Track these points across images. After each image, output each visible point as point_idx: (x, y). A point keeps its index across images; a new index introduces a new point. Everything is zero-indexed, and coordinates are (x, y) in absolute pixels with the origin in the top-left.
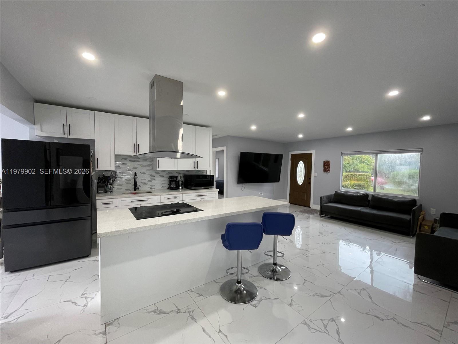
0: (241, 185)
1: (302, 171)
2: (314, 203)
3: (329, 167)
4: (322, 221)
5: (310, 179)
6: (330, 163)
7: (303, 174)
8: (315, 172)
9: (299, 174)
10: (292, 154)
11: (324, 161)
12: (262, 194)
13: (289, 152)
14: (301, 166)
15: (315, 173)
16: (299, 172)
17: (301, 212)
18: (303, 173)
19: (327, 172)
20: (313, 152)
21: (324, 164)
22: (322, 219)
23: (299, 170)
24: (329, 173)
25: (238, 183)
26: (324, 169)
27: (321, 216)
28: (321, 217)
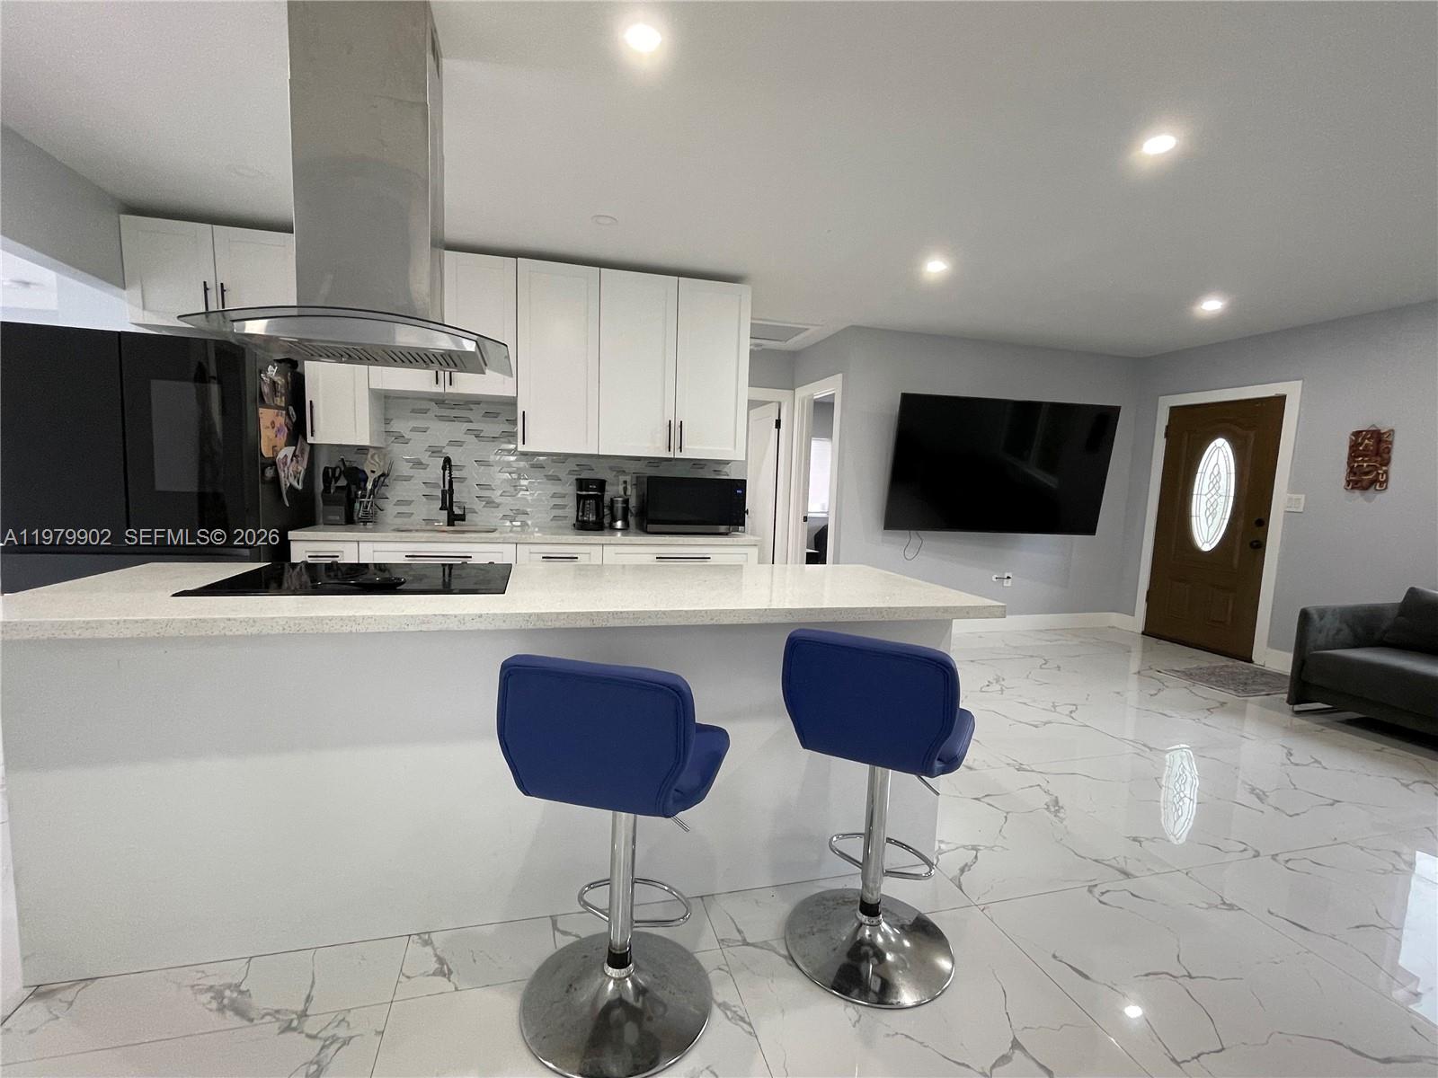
0: (900, 538)
1: (1223, 483)
2: (1272, 643)
3: (1387, 462)
4: (1300, 732)
5: (1262, 523)
6: (1391, 443)
7: (1227, 501)
8: (1294, 487)
9: (1204, 499)
10: (1173, 409)
11: (1357, 434)
12: (1008, 583)
13: (1161, 398)
14: (1218, 463)
15: (1295, 496)
16: (1205, 491)
17: (1188, 675)
18: (1227, 497)
19: (1365, 488)
20: (1292, 390)
21: (1354, 447)
22: (1298, 721)
23: (1207, 481)
24: (1380, 496)
25: (887, 527)
26: (1352, 471)
27: (1297, 708)
28: (1298, 713)
